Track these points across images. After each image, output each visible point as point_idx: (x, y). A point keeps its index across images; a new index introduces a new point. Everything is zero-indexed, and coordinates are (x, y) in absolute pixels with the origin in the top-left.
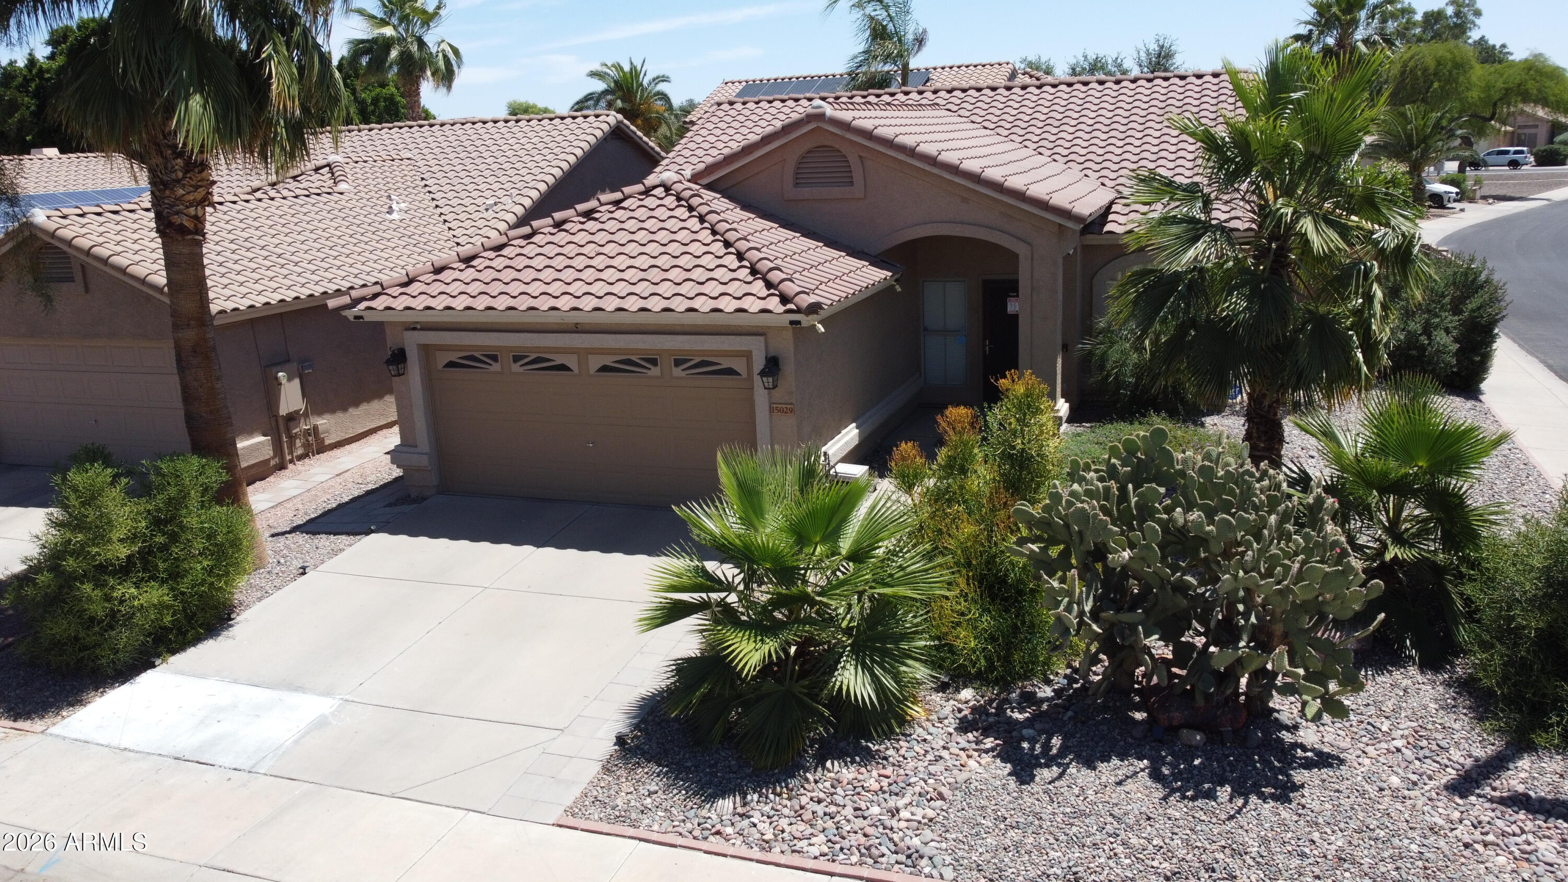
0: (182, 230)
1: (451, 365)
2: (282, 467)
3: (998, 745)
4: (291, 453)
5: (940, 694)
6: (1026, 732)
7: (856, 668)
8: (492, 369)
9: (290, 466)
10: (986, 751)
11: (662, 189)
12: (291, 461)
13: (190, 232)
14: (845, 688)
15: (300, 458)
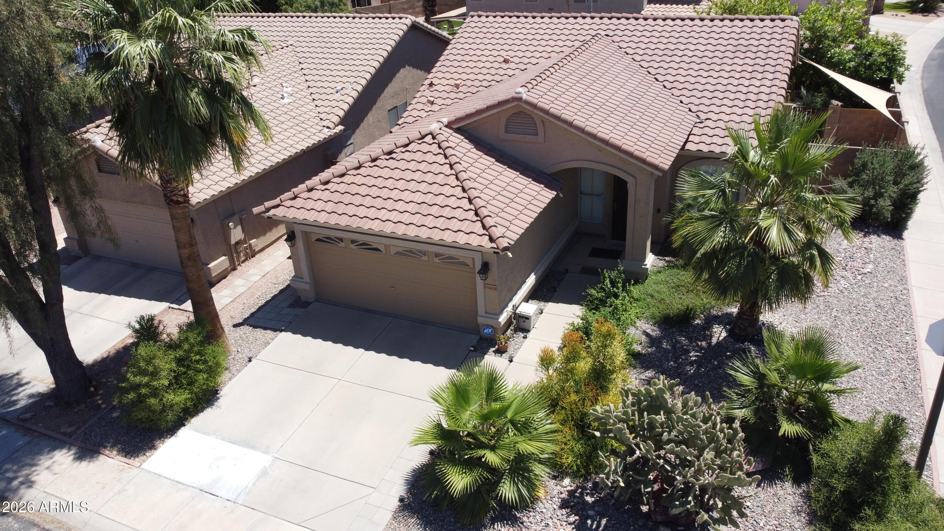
0: (178, 202)
1: (318, 240)
2: (234, 269)
3: (576, 520)
4: (238, 261)
5: (554, 481)
6: (591, 513)
7: (510, 483)
8: (340, 245)
9: (239, 267)
10: (570, 524)
11: (430, 136)
12: (239, 265)
13: (182, 203)
14: (503, 495)
15: (243, 262)
